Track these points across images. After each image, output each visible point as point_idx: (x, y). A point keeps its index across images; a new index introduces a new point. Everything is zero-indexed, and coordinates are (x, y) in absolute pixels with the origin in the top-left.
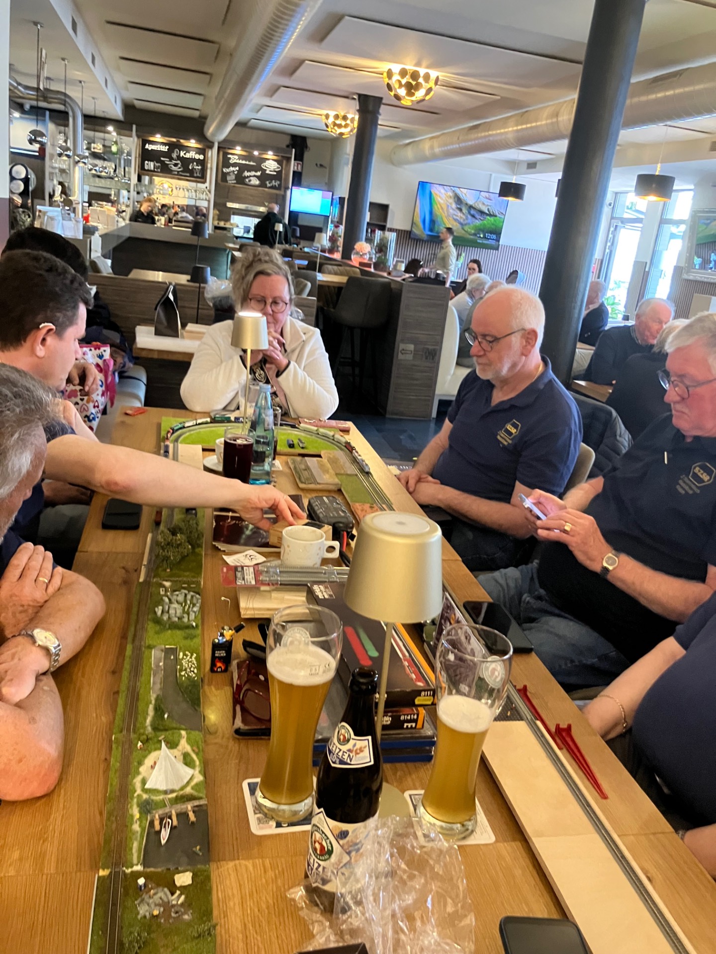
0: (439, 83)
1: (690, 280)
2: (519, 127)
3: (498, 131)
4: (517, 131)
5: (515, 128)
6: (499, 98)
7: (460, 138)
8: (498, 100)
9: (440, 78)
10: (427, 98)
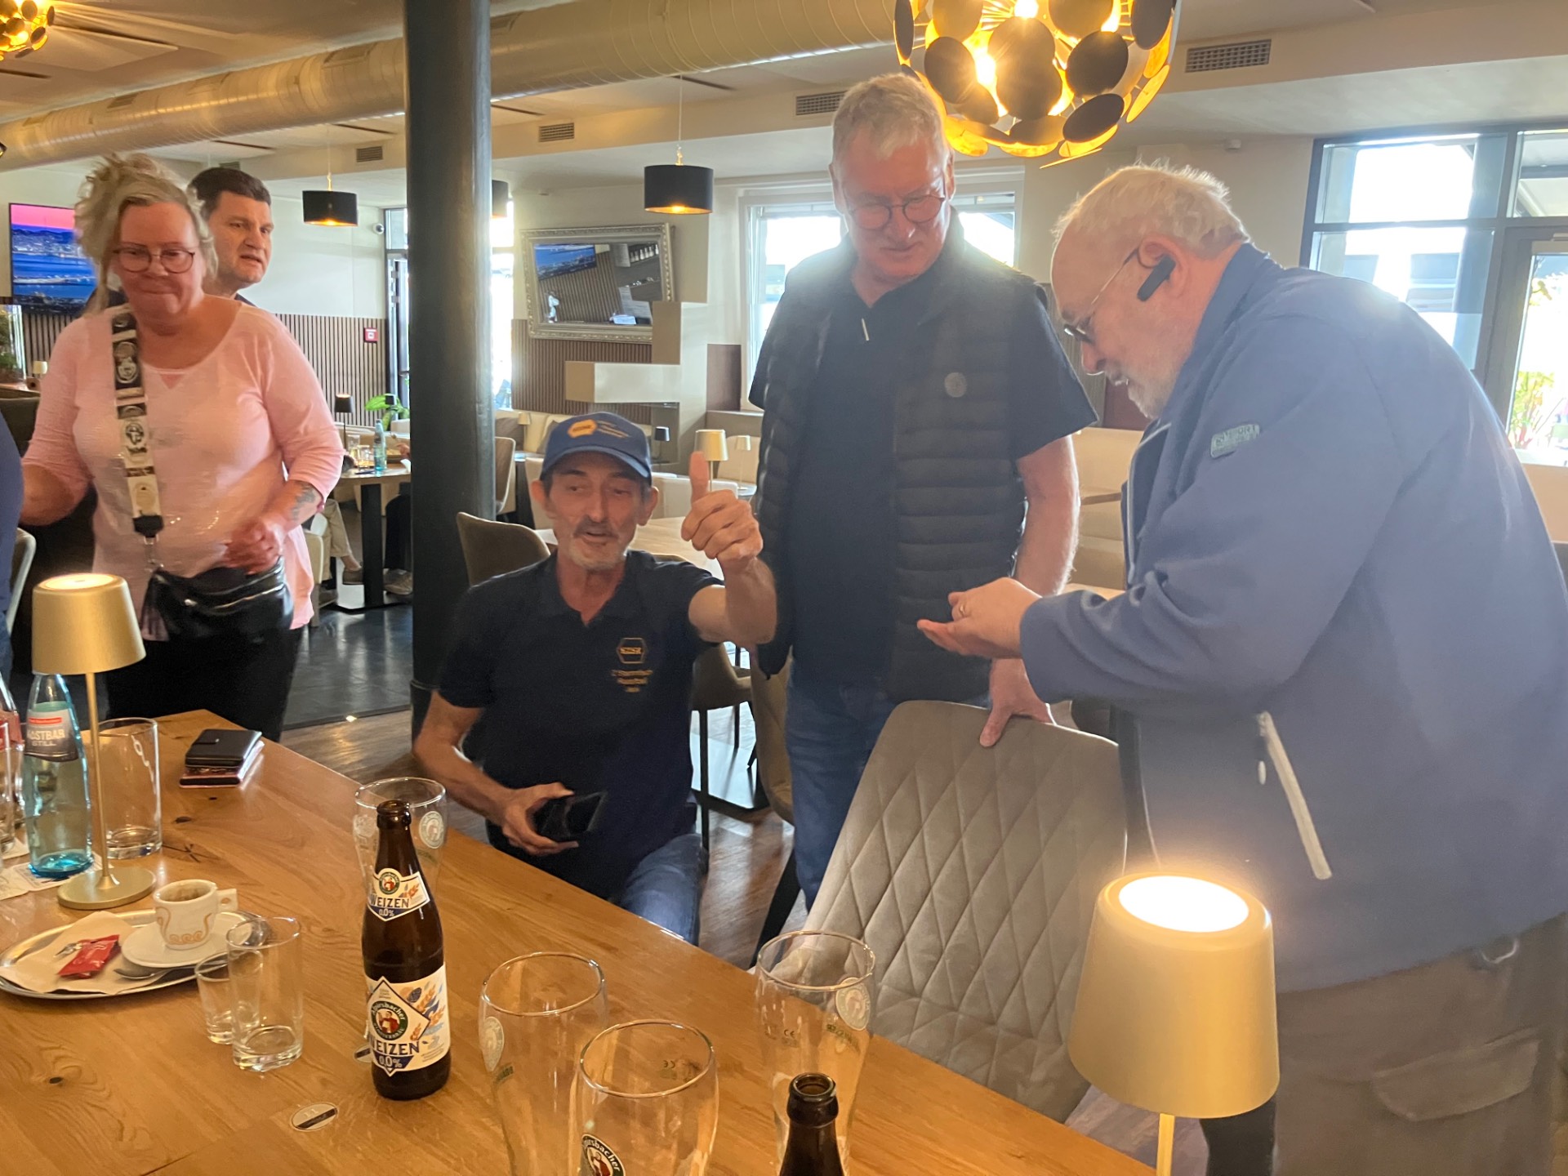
0: (56, 20)
1: (543, 340)
2: (223, 102)
3: (179, 108)
4: (219, 107)
5: (214, 103)
6: (176, 48)
7: (94, 121)
8: (176, 51)
9: (56, 10)
10: (36, 46)
